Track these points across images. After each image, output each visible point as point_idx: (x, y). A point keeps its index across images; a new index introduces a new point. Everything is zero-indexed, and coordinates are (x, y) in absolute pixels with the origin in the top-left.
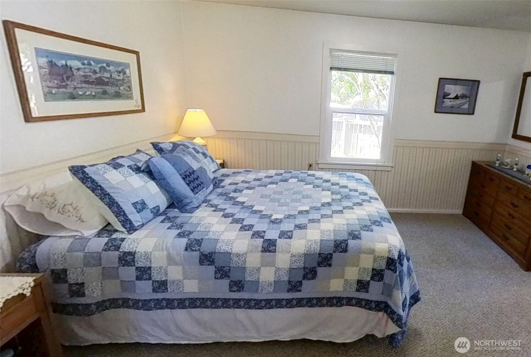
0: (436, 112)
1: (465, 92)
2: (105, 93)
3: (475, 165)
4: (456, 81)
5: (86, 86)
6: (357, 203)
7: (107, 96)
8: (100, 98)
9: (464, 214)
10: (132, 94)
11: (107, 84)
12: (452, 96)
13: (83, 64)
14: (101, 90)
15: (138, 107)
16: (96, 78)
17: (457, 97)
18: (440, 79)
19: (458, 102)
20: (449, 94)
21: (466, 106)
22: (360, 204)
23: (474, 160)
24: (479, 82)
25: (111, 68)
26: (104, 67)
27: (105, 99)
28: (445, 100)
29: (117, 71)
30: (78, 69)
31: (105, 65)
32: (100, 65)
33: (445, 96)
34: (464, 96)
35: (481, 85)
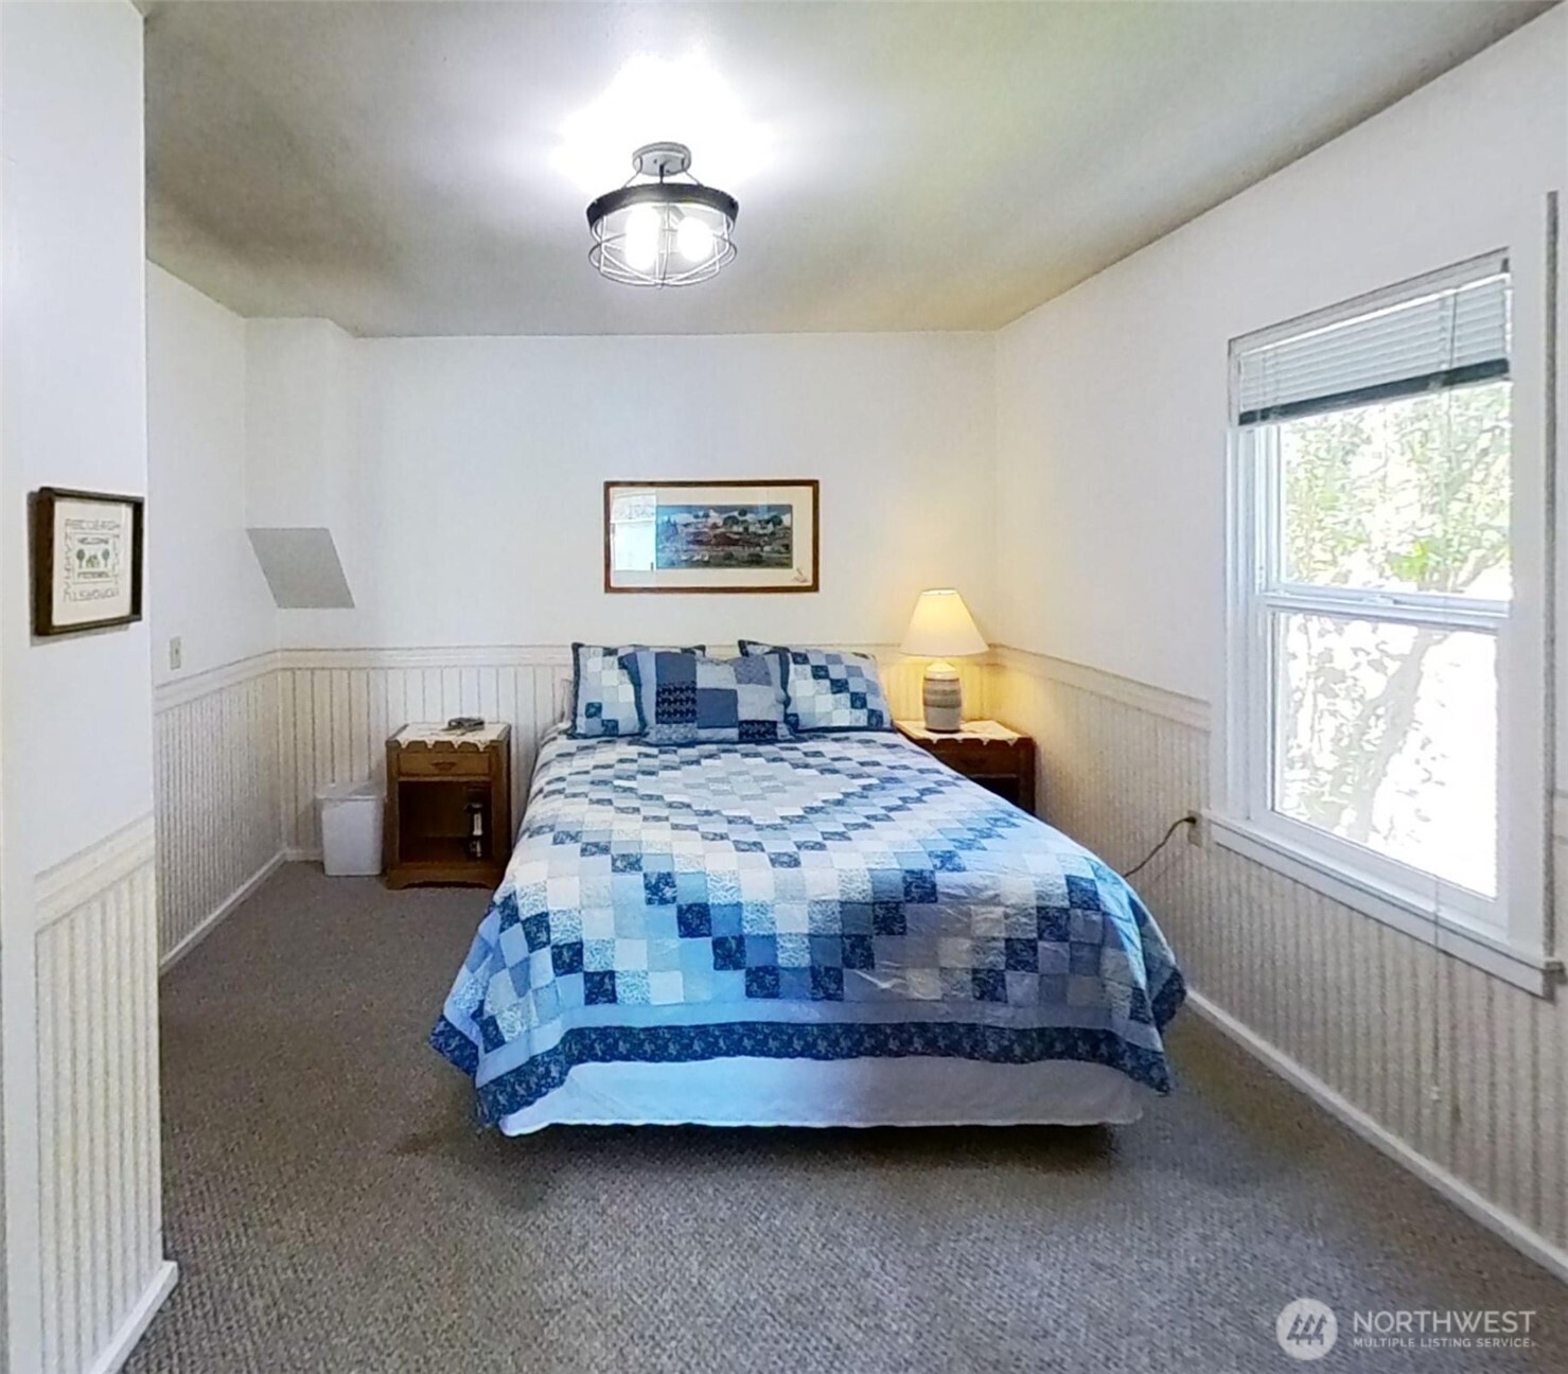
2: (729, 557)
5: (696, 547)
6: (836, 833)
7: (733, 562)
8: (719, 565)
10: (790, 559)
11: (735, 543)
13: (697, 517)
14: (722, 553)
15: (805, 581)
16: (715, 536)
22: (843, 836)
25: (749, 517)
26: (734, 517)
27: (730, 566)
29: (760, 522)
30: (686, 525)
31: (736, 514)
32: (725, 516)
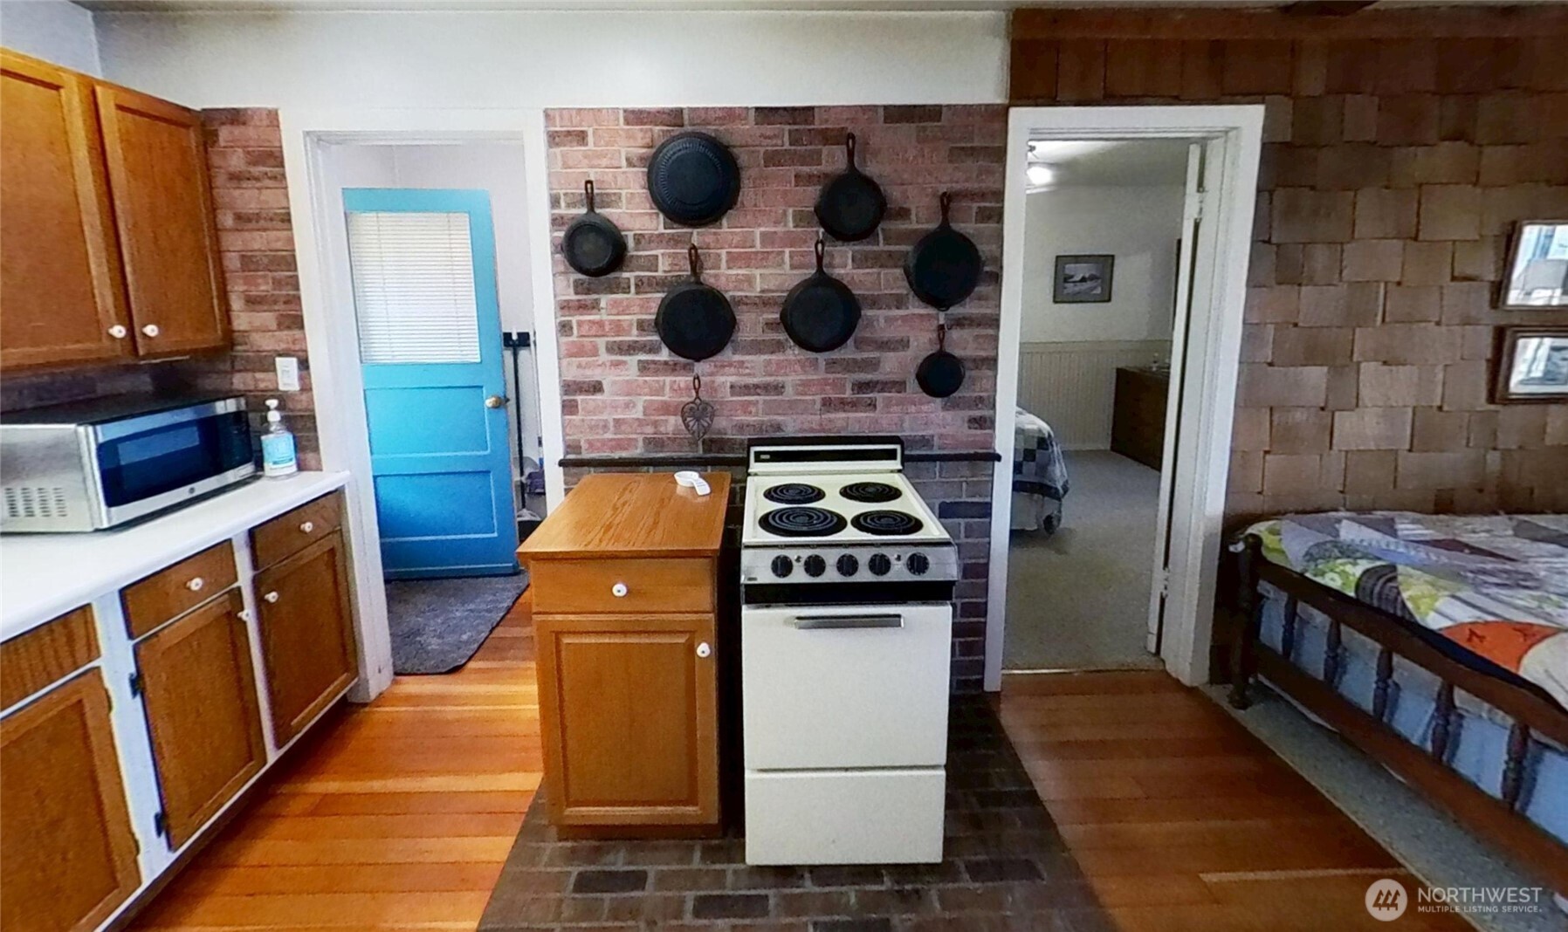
0: (1055, 302)
1: (1094, 273)
3: (1122, 374)
4: (1077, 259)
9: (1113, 449)
12: (1077, 278)
17: (1083, 280)
18: (1058, 257)
19: (1089, 284)
20: (1072, 277)
21: (1098, 291)
23: (1122, 365)
24: (1113, 257)
28: (1067, 285)
33: (1067, 279)
34: (1092, 278)
35: (1116, 262)
